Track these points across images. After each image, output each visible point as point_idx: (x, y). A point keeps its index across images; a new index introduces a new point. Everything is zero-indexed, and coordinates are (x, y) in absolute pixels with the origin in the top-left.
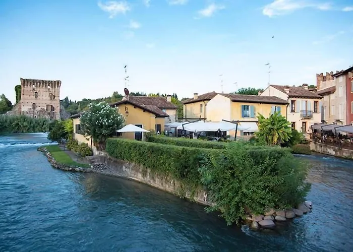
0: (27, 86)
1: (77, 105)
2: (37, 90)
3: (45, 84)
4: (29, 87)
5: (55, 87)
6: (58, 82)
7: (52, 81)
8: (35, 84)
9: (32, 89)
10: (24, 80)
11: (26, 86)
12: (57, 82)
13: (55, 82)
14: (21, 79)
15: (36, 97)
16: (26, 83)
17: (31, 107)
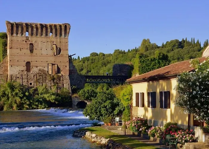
0: (17, 34)
1: (81, 63)
2: (33, 39)
3: (44, 29)
4: (19, 35)
5: (61, 35)
6: (66, 26)
7: (55, 26)
8: (30, 29)
9: (25, 39)
10: (12, 25)
11: (15, 35)
12: (63, 27)
13: (60, 26)
14: (8, 23)
15: (31, 51)
16: (15, 29)
17: (25, 68)
